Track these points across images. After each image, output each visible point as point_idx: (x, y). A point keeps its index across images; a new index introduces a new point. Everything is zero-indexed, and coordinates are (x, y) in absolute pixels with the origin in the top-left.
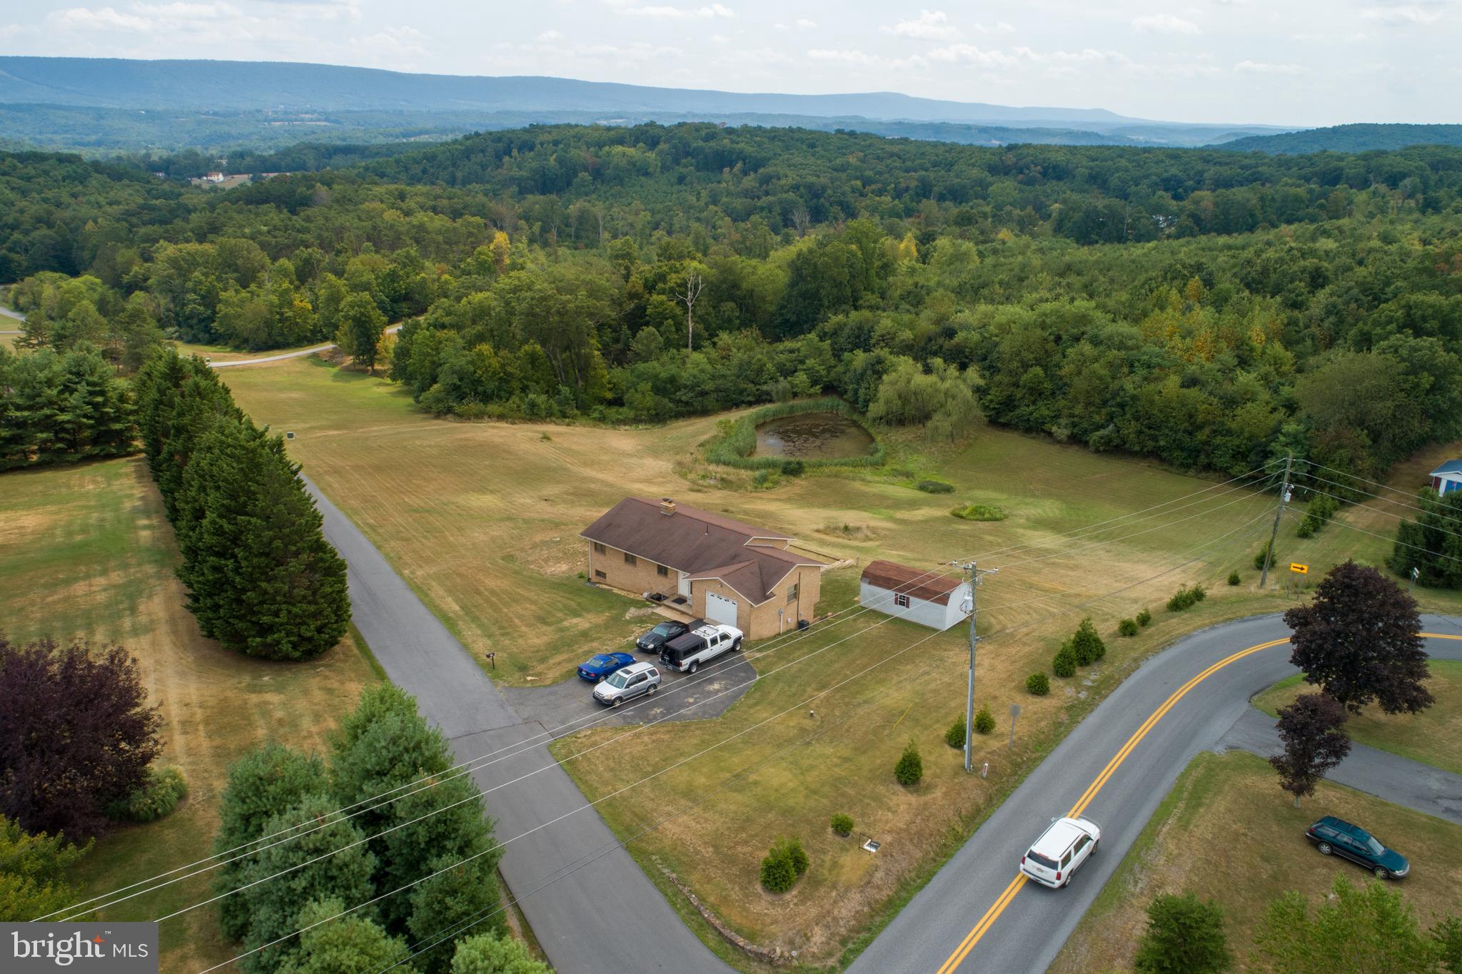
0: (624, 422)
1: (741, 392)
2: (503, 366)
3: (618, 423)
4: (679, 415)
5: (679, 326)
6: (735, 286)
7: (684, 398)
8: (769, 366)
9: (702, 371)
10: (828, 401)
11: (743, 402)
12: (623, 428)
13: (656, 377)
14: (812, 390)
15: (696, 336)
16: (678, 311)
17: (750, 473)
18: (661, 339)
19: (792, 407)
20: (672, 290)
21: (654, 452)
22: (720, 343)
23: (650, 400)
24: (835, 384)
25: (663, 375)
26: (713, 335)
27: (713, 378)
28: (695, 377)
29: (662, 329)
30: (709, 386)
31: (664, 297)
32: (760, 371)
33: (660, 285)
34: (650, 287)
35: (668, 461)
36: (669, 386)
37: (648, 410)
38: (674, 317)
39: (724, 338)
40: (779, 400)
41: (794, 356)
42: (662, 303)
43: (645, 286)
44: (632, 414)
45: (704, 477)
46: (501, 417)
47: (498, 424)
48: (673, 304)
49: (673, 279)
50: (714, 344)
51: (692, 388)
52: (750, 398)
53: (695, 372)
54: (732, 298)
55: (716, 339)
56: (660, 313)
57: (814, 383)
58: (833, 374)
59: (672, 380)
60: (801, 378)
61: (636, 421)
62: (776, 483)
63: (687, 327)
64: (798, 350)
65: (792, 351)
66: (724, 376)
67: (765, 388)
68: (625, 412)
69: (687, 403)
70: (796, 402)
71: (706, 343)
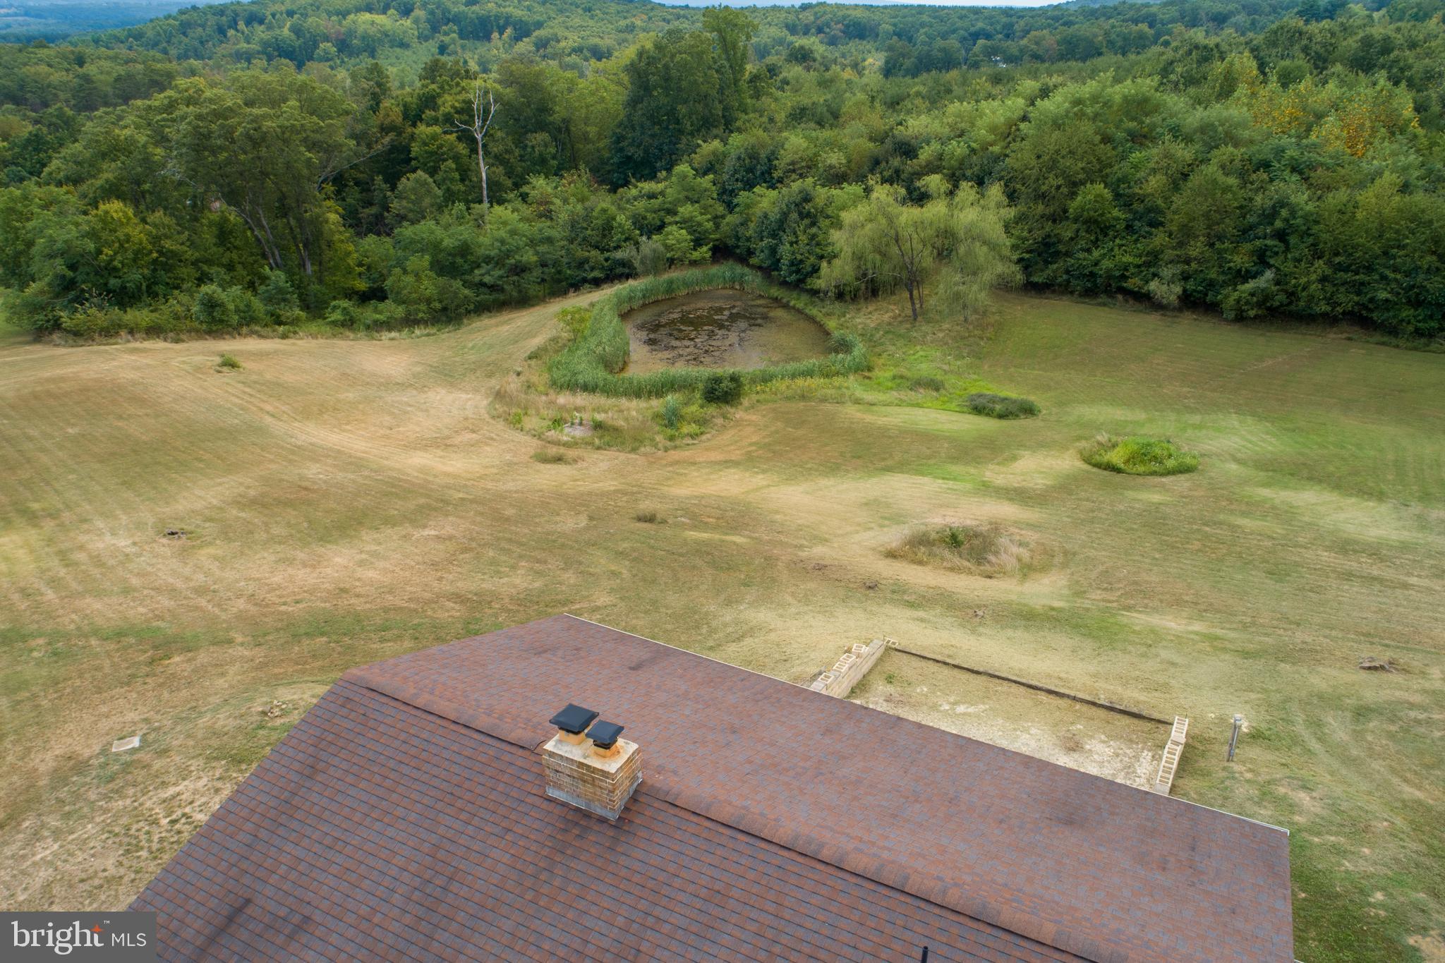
0: (388, 325)
1: (581, 264)
2: (156, 240)
3: (377, 327)
4: (482, 309)
5: (465, 173)
6: (544, 109)
7: (487, 279)
8: (621, 218)
9: (513, 233)
10: (724, 270)
11: (585, 281)
12: (386, 335)
13: (436, 247)
14: (696, 255)
15: (495, 187)
16: (462, 148)
17: (641, 404)
18: (439, 193)
19: (671, 282)
20: (448, 119)
21: (447, 375)
22: (533, 193)
23: (430, 286)
24: (731, 242)
25: (448, 242)
26: (519, 182)
27: (532, 243)
28: (503, 242)
29: (438, 177)
30: (529, 257)
31: (437, 129)
32: (607, 228)
33: (429, 113)
34: (413, 115)
35: (476, 391)
36: (459, 260)
37: (429, 301)
38: (456, 158)
39: (540, 185)
40: (646, 273)
41: (655, 203)
42: (434, 137)
43: (406, 116)
44: (400, 311)
45: (557, 423)
46: (154, 331)
47: (148, 344)
48: (453, 137)
49: (448, 102)
50: (524, 197)
51: (498, 262)
52: (596, 274)
53: (502, 233)
54: (541, 126)
55: (525, 189)
56: (432, 153)
57: (698, 243)
58: (724, 227)
59: (464, 250)
60: (677, 235)
61: (409, 322)
62: (703, 422)
63: (478, 173)
64: (662, 193)
65: (652, 196)
66: (549, 240)
67: (619, 255)
68: (390, 309)
69: (493, 288)
70: (674, 274)
71: (511, 196)
